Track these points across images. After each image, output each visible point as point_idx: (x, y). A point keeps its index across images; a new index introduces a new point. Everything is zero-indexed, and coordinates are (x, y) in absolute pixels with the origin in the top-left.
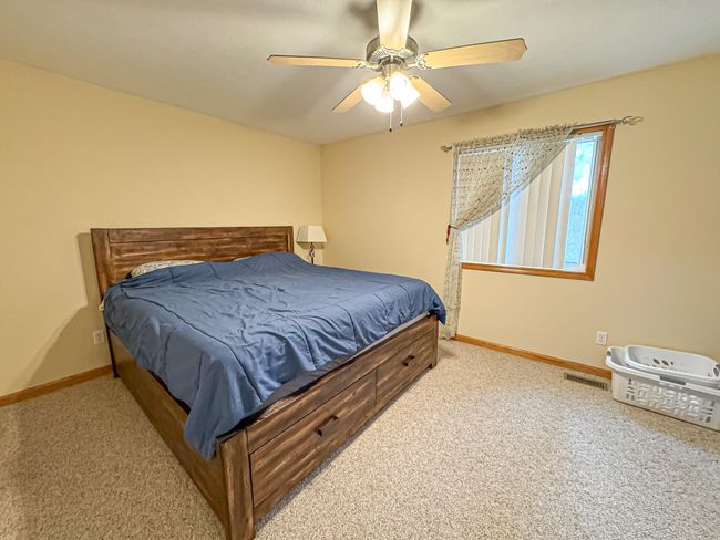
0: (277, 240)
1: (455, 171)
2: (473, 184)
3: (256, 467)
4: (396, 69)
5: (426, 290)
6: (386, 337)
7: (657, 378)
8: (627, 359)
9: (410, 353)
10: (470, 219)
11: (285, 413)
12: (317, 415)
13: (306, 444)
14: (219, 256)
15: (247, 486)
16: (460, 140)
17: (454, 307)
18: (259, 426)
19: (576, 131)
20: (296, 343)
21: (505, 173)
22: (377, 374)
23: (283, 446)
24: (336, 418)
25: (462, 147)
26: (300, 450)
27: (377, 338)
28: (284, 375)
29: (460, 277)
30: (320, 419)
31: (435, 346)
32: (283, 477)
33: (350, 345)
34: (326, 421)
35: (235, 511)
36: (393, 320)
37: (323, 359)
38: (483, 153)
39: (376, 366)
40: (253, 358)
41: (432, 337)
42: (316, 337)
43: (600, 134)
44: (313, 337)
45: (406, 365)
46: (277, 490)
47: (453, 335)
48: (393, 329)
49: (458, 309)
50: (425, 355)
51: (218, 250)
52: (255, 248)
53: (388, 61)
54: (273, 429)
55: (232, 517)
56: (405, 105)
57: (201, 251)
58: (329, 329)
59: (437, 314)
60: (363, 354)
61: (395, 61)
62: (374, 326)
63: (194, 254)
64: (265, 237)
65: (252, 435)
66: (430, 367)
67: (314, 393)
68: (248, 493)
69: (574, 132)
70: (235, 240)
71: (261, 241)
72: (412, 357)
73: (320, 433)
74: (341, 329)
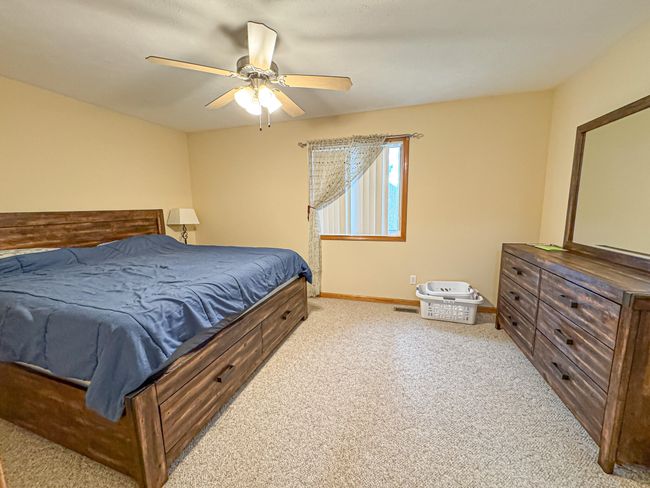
0: (147, 223)
1: (310, 163)
2: (324, 174)
3: (166, 417)
4: (262, 83)
5: (296, 257)
6: (267, 297)
7: (442, 299)
8: (427, 291)
9: (287, 308)
10: (324, 200)
11: (188, 366)
12: (216, 365)
13: (208, 392)
14: (78, 242)
15: (159, 435)
16: (312, 139)
17: (317, 271)
18: (167, 379)
19: (388, 139)
20: (193, 306)
21: (346, 166)
22: (262, 327)
23: (189, 394)
24: (231, 367)
25: (314, 144)
26: (202, 397)
27: (260, 298)
28: (184, 334)
29: (320, 247)
30: (218, 369)
31: (305, 302)
32: (190, 422)
33: (239, 305)
34: (224, 370)
35: (149, 458)
36: (272, 283)
37: (217, 318)
38: (330, 150)
39: (261, 320)
40: (155, 322)
41: (303, 296)
42: (210, 300)
43: (402, 143)
44: (207, 300)
45: (284, 318)
46: (185, 435)
47: (318, 293)
48: (273, 289)
49: (320, 272)
50: (299, 309)
51: (76, 236)
52: (121, 233)
53: (255, 76)
54: (178, 381)
55: (146, 465)
56: (271, 111)
57: (55, 237)
58: (220, 292)
59: (305, 276)
60: (250, 312)
61: (261, 77)
62: (257, 288)
63: (45, 241)
64: (133, 221)
65: (161, 388)
66: (303, 319)
67: (212, 347)
68: (159, 440)
69: (387, 140)
70: (96, 225)
71: (128, 224)
72: (288, 312)
73: (219, 380)
74: (231, 292)
